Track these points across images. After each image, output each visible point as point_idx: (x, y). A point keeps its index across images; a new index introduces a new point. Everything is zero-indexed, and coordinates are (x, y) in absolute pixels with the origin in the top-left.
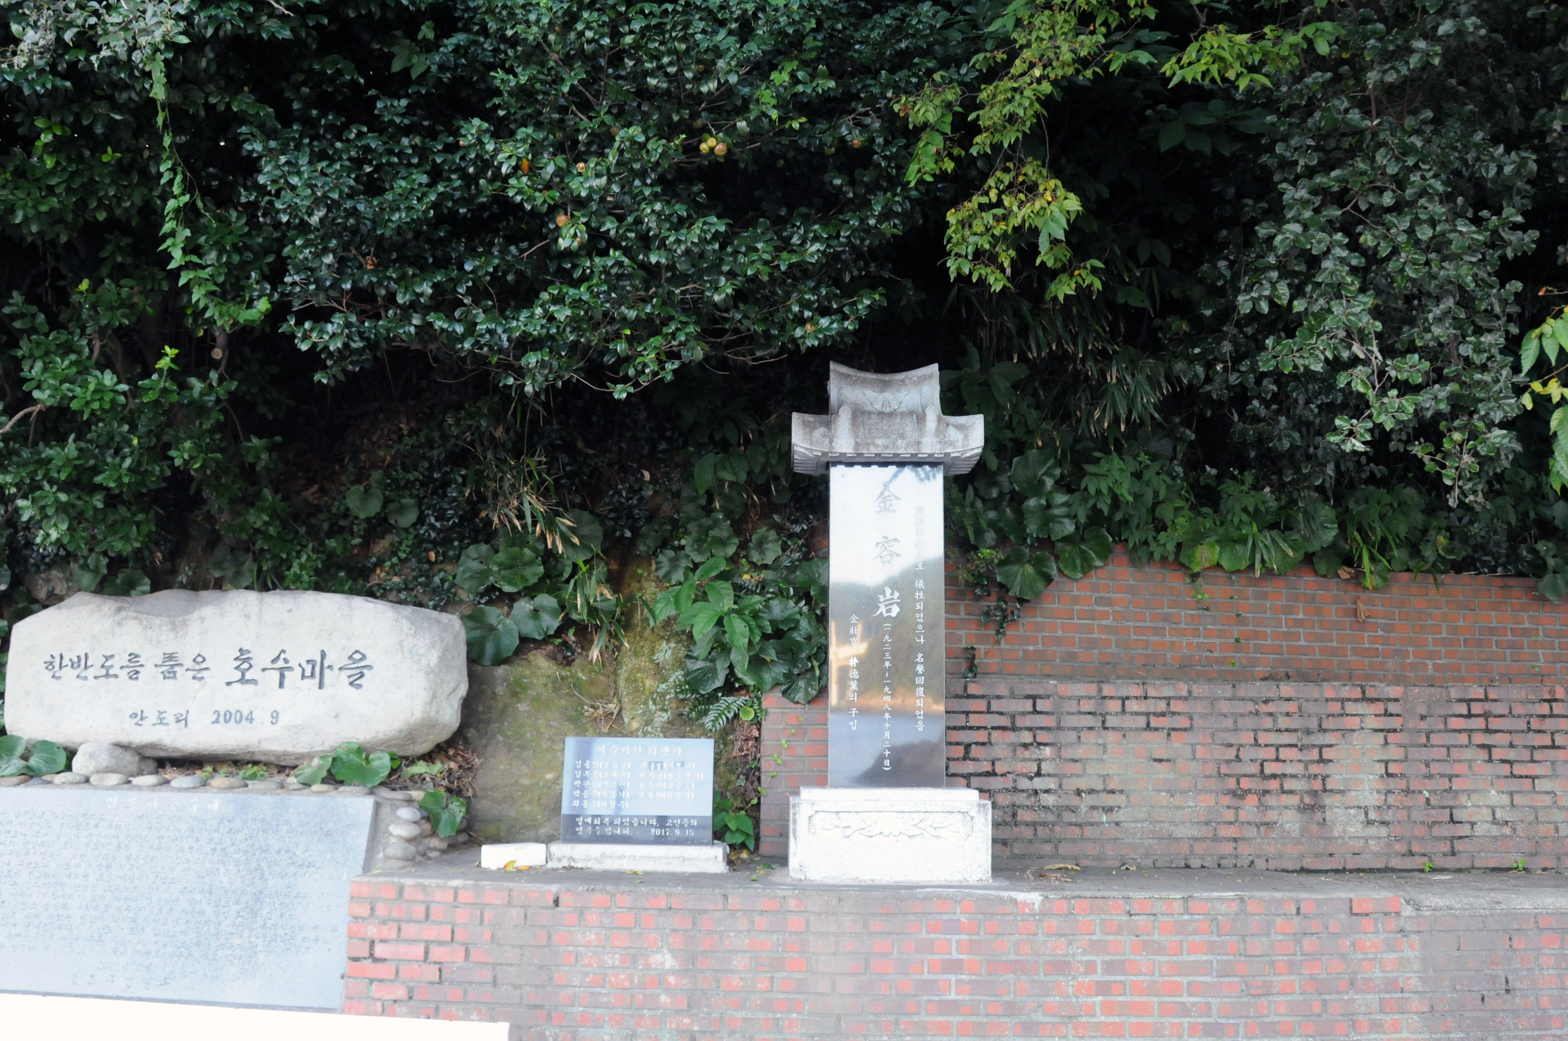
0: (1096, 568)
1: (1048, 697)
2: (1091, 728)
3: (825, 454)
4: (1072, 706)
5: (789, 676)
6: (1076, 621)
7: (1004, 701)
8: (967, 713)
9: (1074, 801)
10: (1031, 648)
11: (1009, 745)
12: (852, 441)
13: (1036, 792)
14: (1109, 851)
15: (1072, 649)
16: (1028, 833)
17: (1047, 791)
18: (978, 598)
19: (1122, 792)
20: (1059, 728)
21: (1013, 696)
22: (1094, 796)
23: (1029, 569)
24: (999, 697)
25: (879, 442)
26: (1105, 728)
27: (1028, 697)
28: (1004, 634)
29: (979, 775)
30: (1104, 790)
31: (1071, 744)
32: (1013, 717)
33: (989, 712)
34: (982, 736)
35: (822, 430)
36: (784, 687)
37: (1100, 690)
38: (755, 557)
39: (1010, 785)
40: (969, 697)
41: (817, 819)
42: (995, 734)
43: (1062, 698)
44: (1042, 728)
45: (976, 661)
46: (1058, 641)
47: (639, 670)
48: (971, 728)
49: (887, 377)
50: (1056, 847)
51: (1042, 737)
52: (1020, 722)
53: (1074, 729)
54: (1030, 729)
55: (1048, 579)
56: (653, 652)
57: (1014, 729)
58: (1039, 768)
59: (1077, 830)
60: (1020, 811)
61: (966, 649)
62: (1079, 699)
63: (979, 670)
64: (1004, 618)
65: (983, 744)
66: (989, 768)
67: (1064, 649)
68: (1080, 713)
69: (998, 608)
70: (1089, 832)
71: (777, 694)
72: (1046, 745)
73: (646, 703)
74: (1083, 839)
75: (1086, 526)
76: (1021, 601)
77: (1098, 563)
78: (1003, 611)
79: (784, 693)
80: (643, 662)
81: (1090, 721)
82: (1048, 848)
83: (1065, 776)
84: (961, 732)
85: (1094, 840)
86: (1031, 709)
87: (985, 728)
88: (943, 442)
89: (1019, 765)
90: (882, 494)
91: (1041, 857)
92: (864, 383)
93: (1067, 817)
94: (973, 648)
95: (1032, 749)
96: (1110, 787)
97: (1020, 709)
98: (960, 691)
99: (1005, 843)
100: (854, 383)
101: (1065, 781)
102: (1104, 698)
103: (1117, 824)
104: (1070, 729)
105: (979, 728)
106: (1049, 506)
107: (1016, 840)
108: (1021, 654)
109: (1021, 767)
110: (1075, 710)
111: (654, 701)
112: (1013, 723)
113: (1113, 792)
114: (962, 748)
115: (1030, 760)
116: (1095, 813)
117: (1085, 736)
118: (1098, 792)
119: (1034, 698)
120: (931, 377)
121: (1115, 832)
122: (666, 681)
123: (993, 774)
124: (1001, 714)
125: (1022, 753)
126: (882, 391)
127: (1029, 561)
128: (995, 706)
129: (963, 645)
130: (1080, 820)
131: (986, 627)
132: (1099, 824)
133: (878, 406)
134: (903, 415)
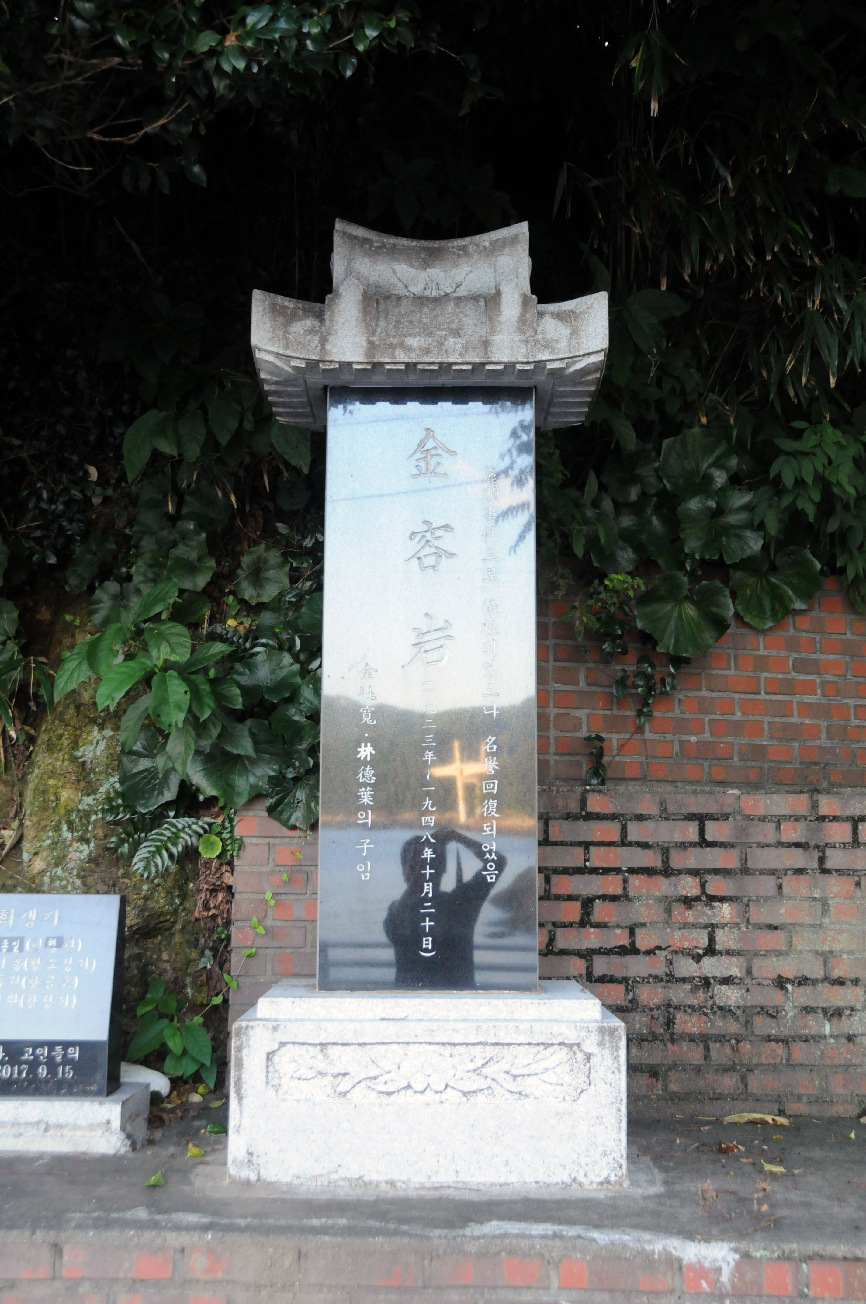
0: (796, 612)
1: (726, 817)
2: (800, 871)
3: (312, 365)
4: (767, 832)
5: (277, 781)
6: (763, 696)
7: (650, 824)
8: (586, 845)
9: (774, 997)
10: (693, 739)
11: (659, 900)
12: (362, 341)
13: (706, 983)
14: (838, 1086)
15: (758, 742)
16: (694, 1054)
17: (727, 981)
18: (607, 659)
19: (856, 982)
20: (745, 870)
21: (665, 815)
22: (808, 989)
23: (690, 610)
24: (641, 818)
25: (413, 342)
26: (825, 871)
27: (691, 817)
28: (649, 715)
29: (607, 952)
30: (826, 979)
31: (767, 899)
32: (666, 852)
33: (624, 843)
34: (612, 885)
35: (309, 323)
36: (270, 801)
37: (814, 806)
38: (249, 593)
39: (661, 970)
40: (590, 817)
41: (283, 1059)
42: (635, 881)
43: (749, 818)
44: (716, 871)
45: (606, 759)
46: (737, 727)
47: (52, 774)
48: (594, 871)
49: (436, 244)
50: (744, 1079)
51: (715, 886)
52: (677, 860)
53: (773, 872)
54: (694, 872)
55: (720, 626)
56: (75, 745)
57: (667, 872)
58: (712, 939)
59: (780, 1050)
60: (679, 1016)
61: (589, 739)
62: (778, 821)
63: (610, 774)
64: (650, 689)
65: (614, 898)
66: (625, 941)
67: (745, 740)
68: (780, 844)
69: (638, 674)
70: (800, 1052)
71: (260, 812)
72: (722, 899)
73: (57, 829)
74: (790, 1065)
75: (782, 545)
76: (678, 661)
77: (799, 605)
78: (648, 678)
79: (271, 811)
80: (60, 762)
81: (797, 858)
82: (728, 1082)
83: (756, 954)
84: (576, 878)
85: (811, 1068)
86: (695, 838)
87: (618, 871)
88: (533, 342)
89: (678, 935)
90: (422, 444)
91: (718, 1097)
92: (394, 253)
93: (762, 1025)
94: (599, 738)
95: (699, 907)
96: (836, 973)
97: (678, 838)
98: (574, 807)
99: (653, 1072)
100: (376, 252)
101: (757, 964)
102: (822, 818)
103: (850, 1038)
104: (762, 872)
105: (607, 871)
106: (719, 512)
107: (674, 1066)
108: (676, 748)
109: (679, 939)
110: (771, 839)
111: (70, 825)
112: (666, 861)
113: (840, 982)
114: (577, 905)
115: (695, 926)
116: (811, 1020)
117: (790, 884)
118: (815, 982)
119: (701, 819)
120: (514, 240)
121: (845, 1053)
122: (95, 791)
123: (631, 950)
124: (645, 846)
125: (680, 912)
126: (426, 265)
127: (687, 598)
128: (635, 832)
129: (584, 733)
130: (785, 1032)
131: (620, 703)
132: (818, 1038)
133: (417, 289)
134: (459, 300)
